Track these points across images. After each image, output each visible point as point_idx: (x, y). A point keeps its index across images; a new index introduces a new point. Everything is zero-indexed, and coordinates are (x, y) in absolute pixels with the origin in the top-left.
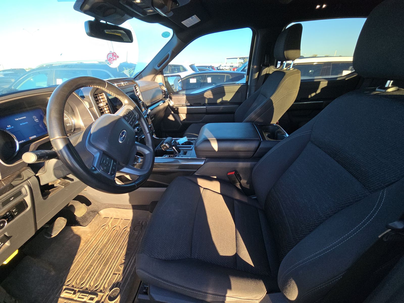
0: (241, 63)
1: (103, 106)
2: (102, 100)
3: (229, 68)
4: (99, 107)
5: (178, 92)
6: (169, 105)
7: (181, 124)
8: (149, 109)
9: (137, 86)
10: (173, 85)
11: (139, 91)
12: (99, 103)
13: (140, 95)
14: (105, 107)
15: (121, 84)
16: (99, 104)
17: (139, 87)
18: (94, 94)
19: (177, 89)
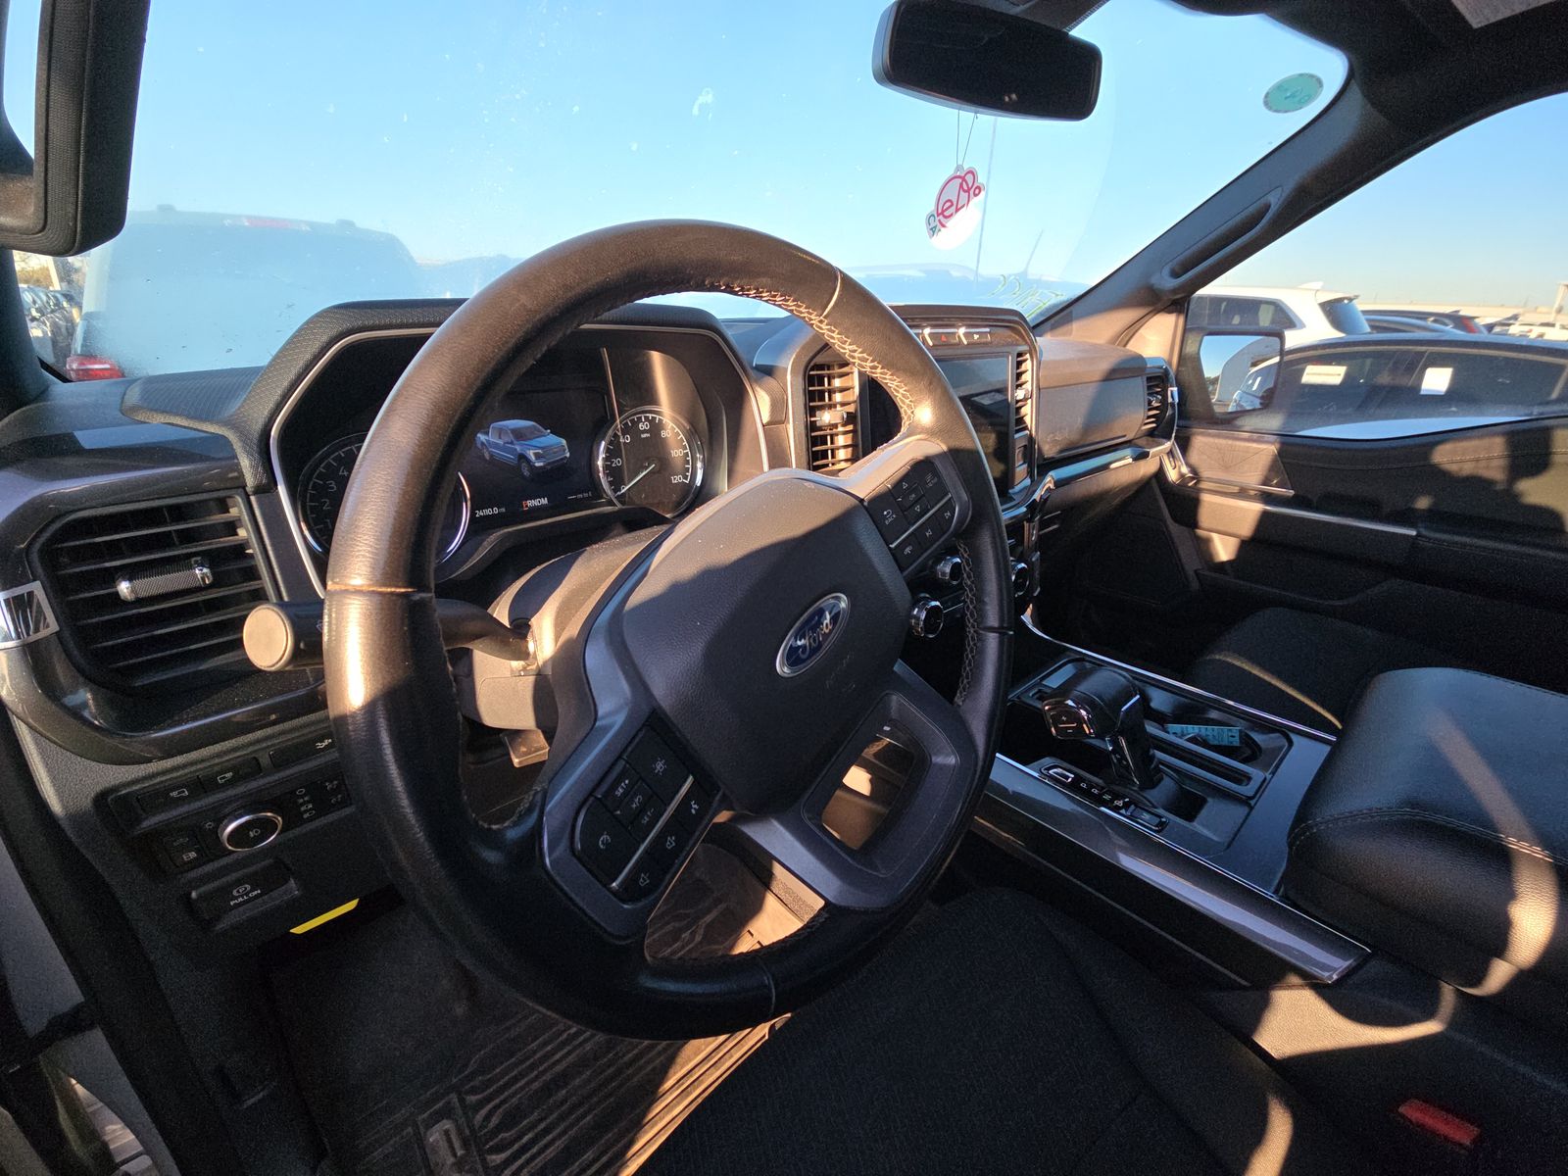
1: (835, 426)
2: (838, 397)
4: (812, 427)
5: (1236, 418)
6: (1160, 474)
7: (1195, 585)
8: (1048, 479)
9: (1028, 356)
10: (1215, 381)
11: (1029, 383)
12: (821, 408)
13: (1029, 401)
14: (840, 429)
15: (954, 333)
16: (818, 413)
17: (1039, 363)
18: (812, 364)
19: (1233, 404)
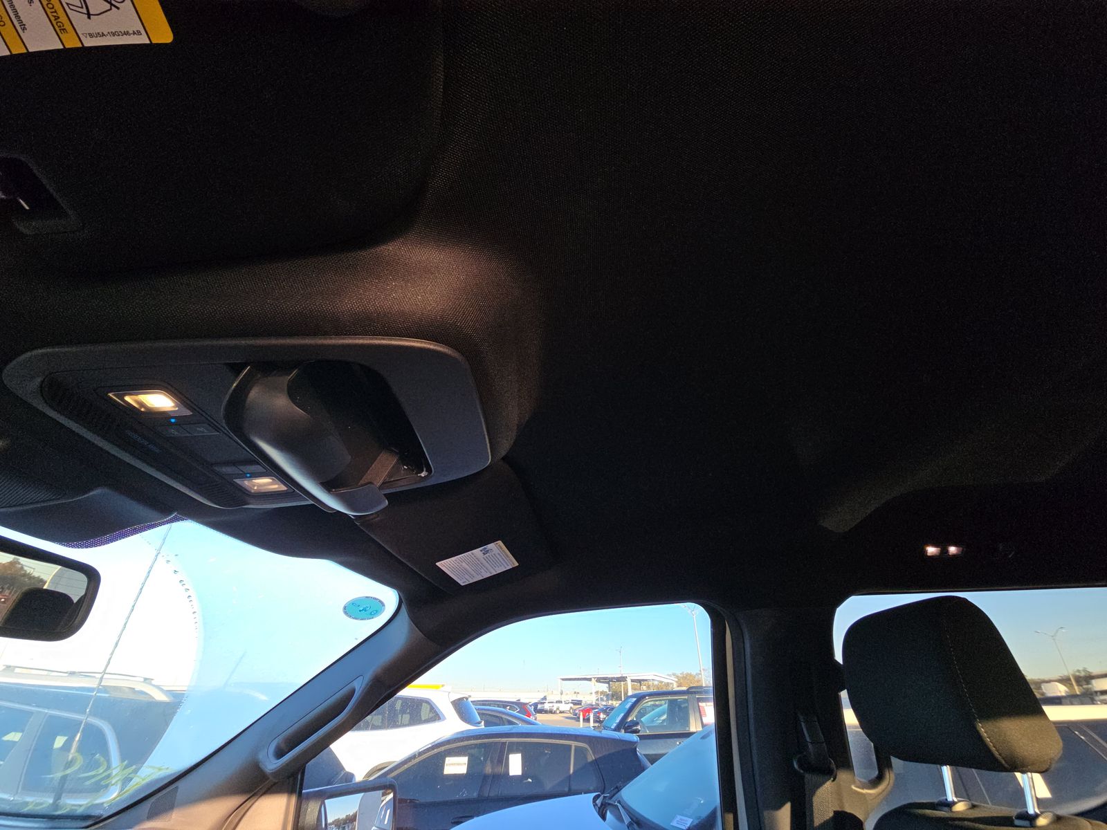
0: (602, 693)
3: (571, 708)
